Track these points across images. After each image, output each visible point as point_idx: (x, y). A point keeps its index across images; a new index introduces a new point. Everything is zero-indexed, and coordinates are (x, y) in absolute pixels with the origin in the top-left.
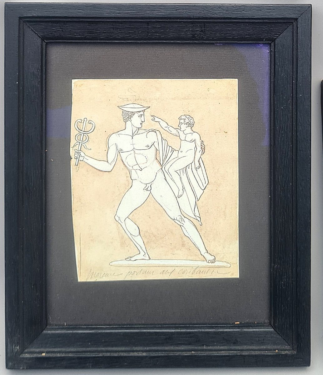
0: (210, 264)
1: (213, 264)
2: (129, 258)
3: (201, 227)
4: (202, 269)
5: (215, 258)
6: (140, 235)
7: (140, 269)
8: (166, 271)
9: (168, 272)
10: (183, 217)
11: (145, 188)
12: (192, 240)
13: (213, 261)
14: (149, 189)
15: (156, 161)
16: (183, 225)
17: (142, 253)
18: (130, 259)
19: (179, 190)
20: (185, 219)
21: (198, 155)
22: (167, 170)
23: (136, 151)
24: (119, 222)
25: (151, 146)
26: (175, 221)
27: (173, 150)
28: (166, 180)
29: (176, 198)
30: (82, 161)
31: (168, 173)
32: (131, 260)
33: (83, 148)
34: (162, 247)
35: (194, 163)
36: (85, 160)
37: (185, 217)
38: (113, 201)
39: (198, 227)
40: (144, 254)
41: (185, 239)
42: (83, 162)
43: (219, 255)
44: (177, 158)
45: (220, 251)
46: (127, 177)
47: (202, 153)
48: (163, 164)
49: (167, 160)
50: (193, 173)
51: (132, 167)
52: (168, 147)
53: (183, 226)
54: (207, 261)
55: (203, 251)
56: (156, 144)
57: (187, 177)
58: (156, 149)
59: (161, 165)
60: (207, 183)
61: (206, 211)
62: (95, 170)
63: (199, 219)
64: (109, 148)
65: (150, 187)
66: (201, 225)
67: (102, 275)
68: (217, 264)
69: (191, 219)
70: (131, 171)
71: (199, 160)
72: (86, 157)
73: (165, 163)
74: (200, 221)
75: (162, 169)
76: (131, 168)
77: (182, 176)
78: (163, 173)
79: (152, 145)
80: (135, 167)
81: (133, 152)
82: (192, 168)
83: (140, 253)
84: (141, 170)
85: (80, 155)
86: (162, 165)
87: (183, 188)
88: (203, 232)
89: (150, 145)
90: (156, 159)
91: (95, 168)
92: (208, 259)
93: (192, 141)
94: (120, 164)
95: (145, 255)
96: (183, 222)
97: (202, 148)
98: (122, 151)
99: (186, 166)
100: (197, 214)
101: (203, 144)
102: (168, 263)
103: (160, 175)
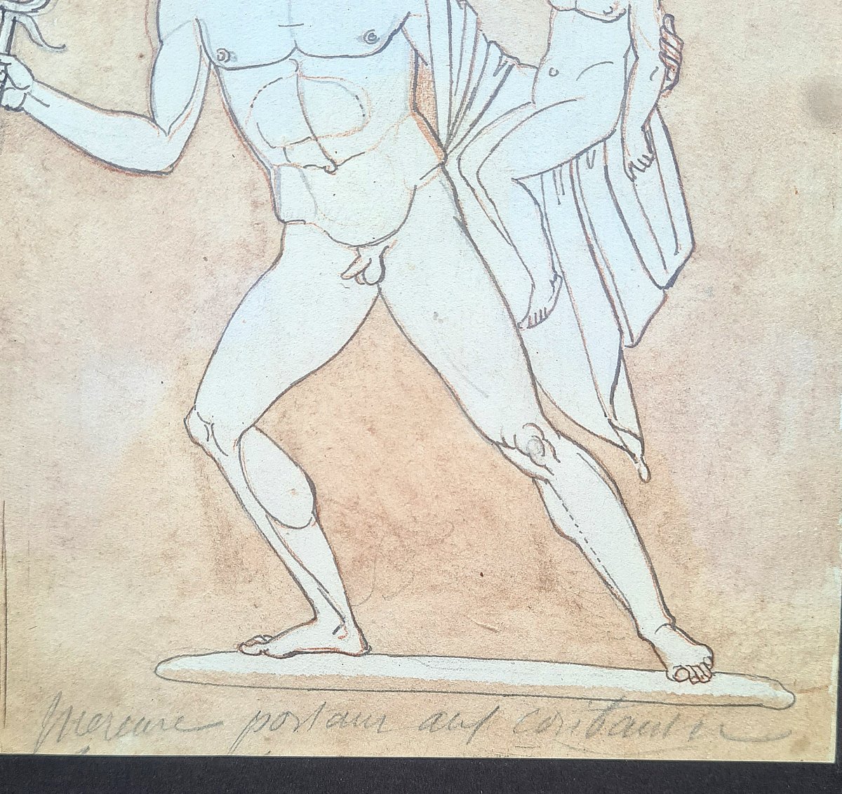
0: (686, 689)
1: (700, 689)
2: (259, 644)
3: (647, 487)
4: (641, 714)
5: (712, 659)
6: (318, 520)
7: (315, 700)
8: (451, 717)
9: (458, 720)
10: (550, 434)
11: (353, 271)
12: (593, 558)
13: (700, 674)
14: (373, 273)
15: (412, 122)
16: (546, 475)
17: (328, 619)
18: (263, 647)
19: (533, 286)
20: (563, 446)
21: (645, 91)
22: (469, 169)
23: (309, 66)
24: (211, 447)
25: (390, 39)
26: (506, 451)
27: (509, 63)
28: (463, 225)
29: (517, 327)
30: (16, 110)
31: (479, 188)
32: (271, 652)
33: (23, 44)
34: (433, 588)
35: (617, 135)
36: (30, 105)
37: (559, 433)
38: (178, 336)
39: (633, 492)
40: (338, 622)
41: (557, 549)
42: (20, 117)
43: (736, 641)
44: (530, 110)
45: (743, 621)
46: (255, 204)
47: (668, 83)
48: (449, 141)
49: (472, 115)
50: (613, 195)
51: (284, 149)
52: (482, 45)
53: (547, 481)
54: (672, 672)
55: (650, 618)
56: (416, 28)
57: (580, 215)
58: (417, 55)
59: (440, 144)
60: (686, 246)
61: (678, 405)
62: (85, 162)
63: (635, 446)
64: (161, 41)
65: (376, 262)
66: (645, 476)
67: (116, 724)
68: (722, 686)
69: (594, 445)
70: (278, 176)
71: (649, 119)
72: (37, 90)
73: (461, 134)
74: (638, 456)
75: (442, 165)
76: (275, 157)
77: (552, 210)
78: (451, 192)
79: (395, 32)
80: (303, 154)
81: (288, 67)
82: (606, 168)
83: (315, 619)
84: (333, 167)
85: (7, 75)
86: (444, 143)
87: (558, 277)
88: (656, 515)
89: (382, 32)
90: (416, 109)
91: (86, 153)
92: (673, 662)
93: (616, 13)
94: (218, 138)
95: (341, 632)
96: (549, 460)
97: (663, 55)
98: (229, 65)
99: (578, 156)
100: (626, 418)
101: (675, 35)
102: (462, 676)
103: (435, 199)
